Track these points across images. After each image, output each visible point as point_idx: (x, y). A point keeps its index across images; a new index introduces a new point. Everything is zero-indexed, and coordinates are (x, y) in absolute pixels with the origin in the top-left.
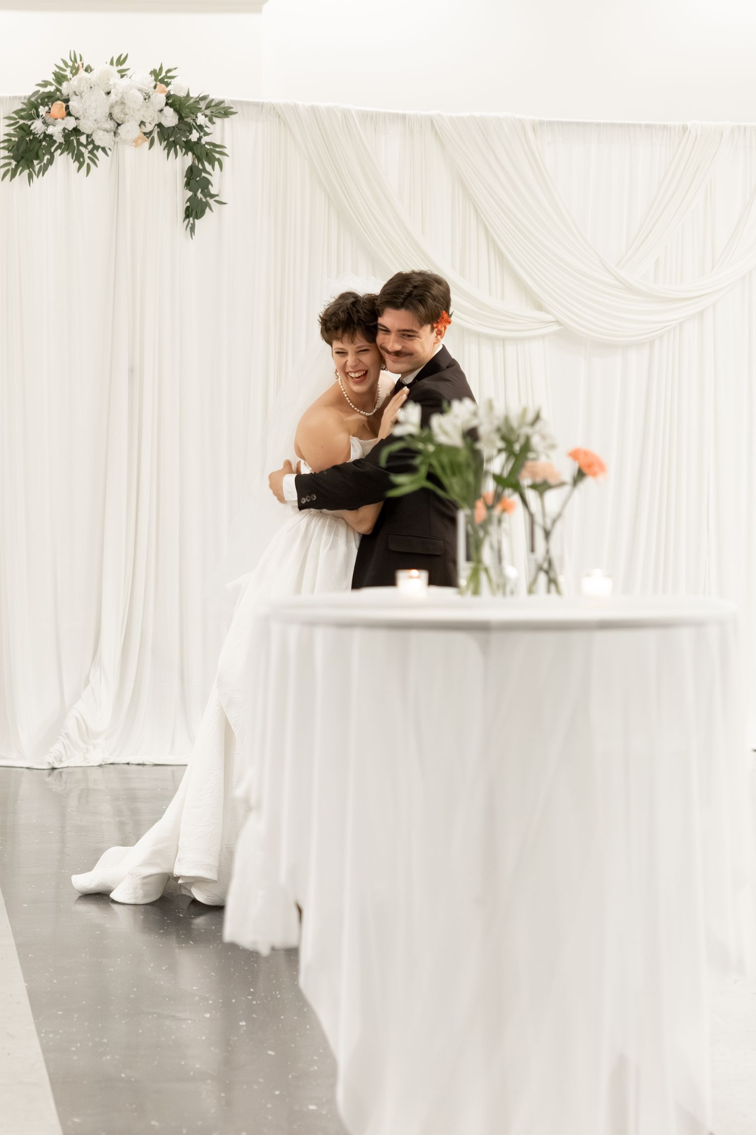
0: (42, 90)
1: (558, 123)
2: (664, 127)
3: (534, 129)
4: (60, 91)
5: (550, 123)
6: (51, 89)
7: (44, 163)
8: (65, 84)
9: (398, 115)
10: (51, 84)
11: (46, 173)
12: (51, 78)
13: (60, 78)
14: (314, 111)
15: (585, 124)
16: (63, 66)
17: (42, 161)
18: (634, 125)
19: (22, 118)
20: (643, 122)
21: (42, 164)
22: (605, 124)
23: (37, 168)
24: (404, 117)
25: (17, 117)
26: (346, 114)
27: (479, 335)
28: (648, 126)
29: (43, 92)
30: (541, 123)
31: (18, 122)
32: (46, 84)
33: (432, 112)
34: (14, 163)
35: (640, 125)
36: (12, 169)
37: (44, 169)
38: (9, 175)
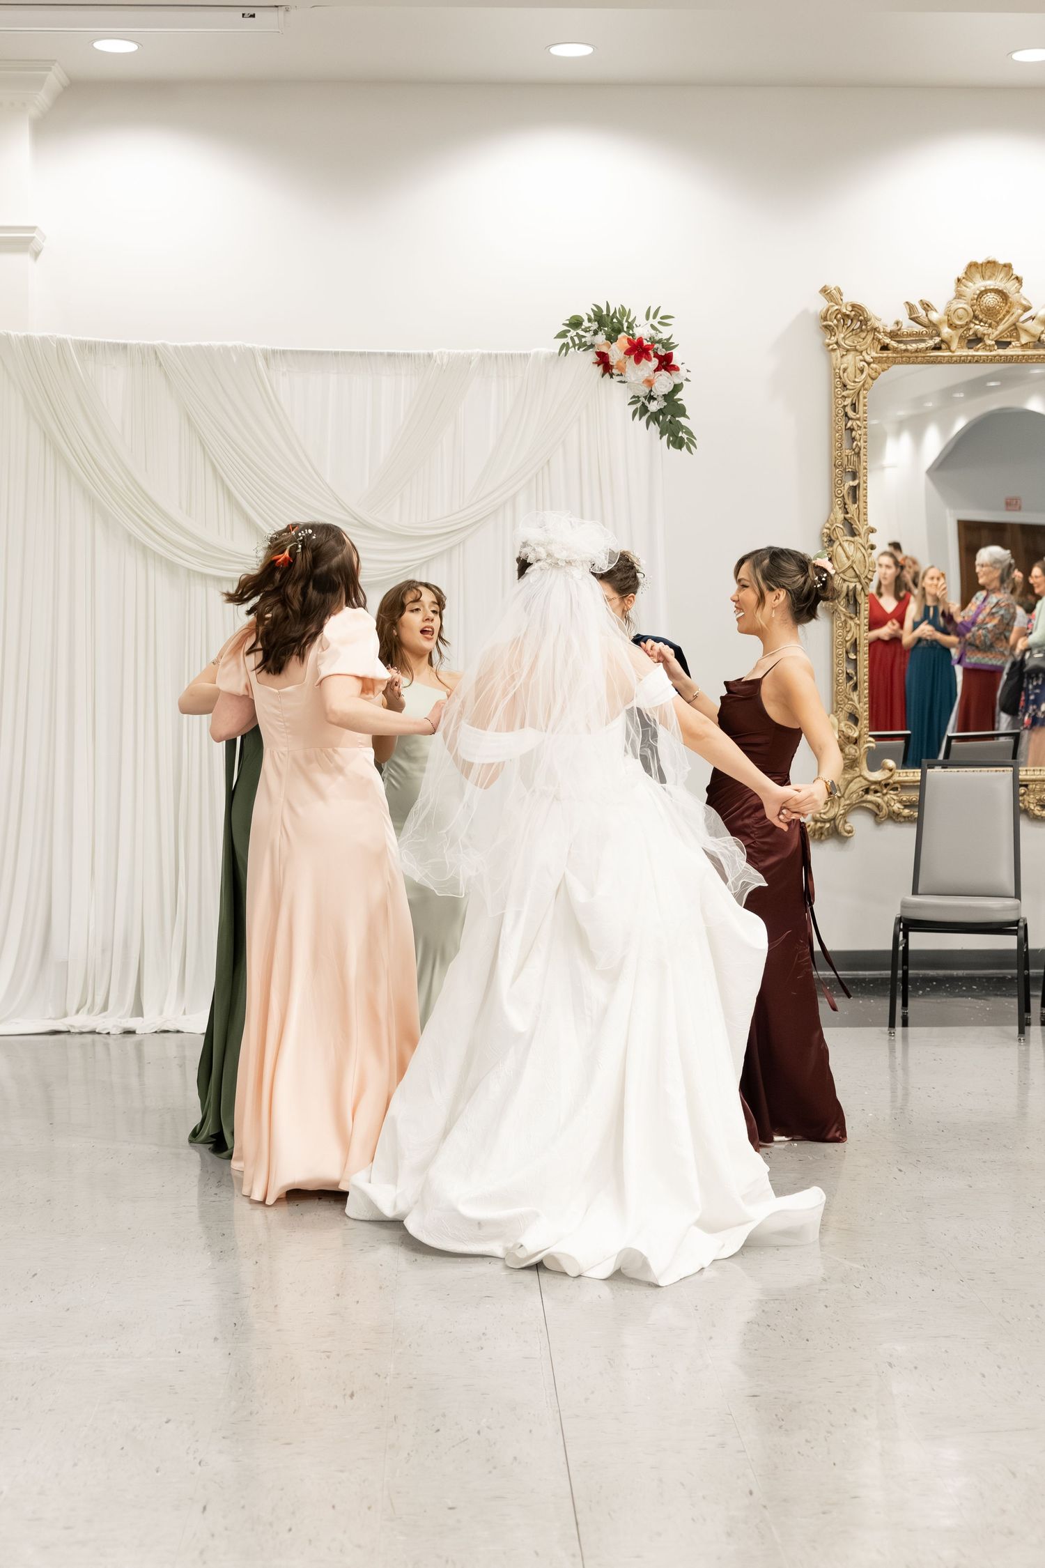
1: (292, 352)
2: (409, 355)
3: (266, 359)
5: (284, 352)
9: (118, 344)
14: (28, 341)
15: (320, 353)
18: (375, 354)
20: (386, 351)
22: (343, 353)
24: (125, 347)
26: (61, 344)
27: (204, 576)
28: (390, 355)
30: (274, 352)
33: (156, 342)
35: (382, 354)
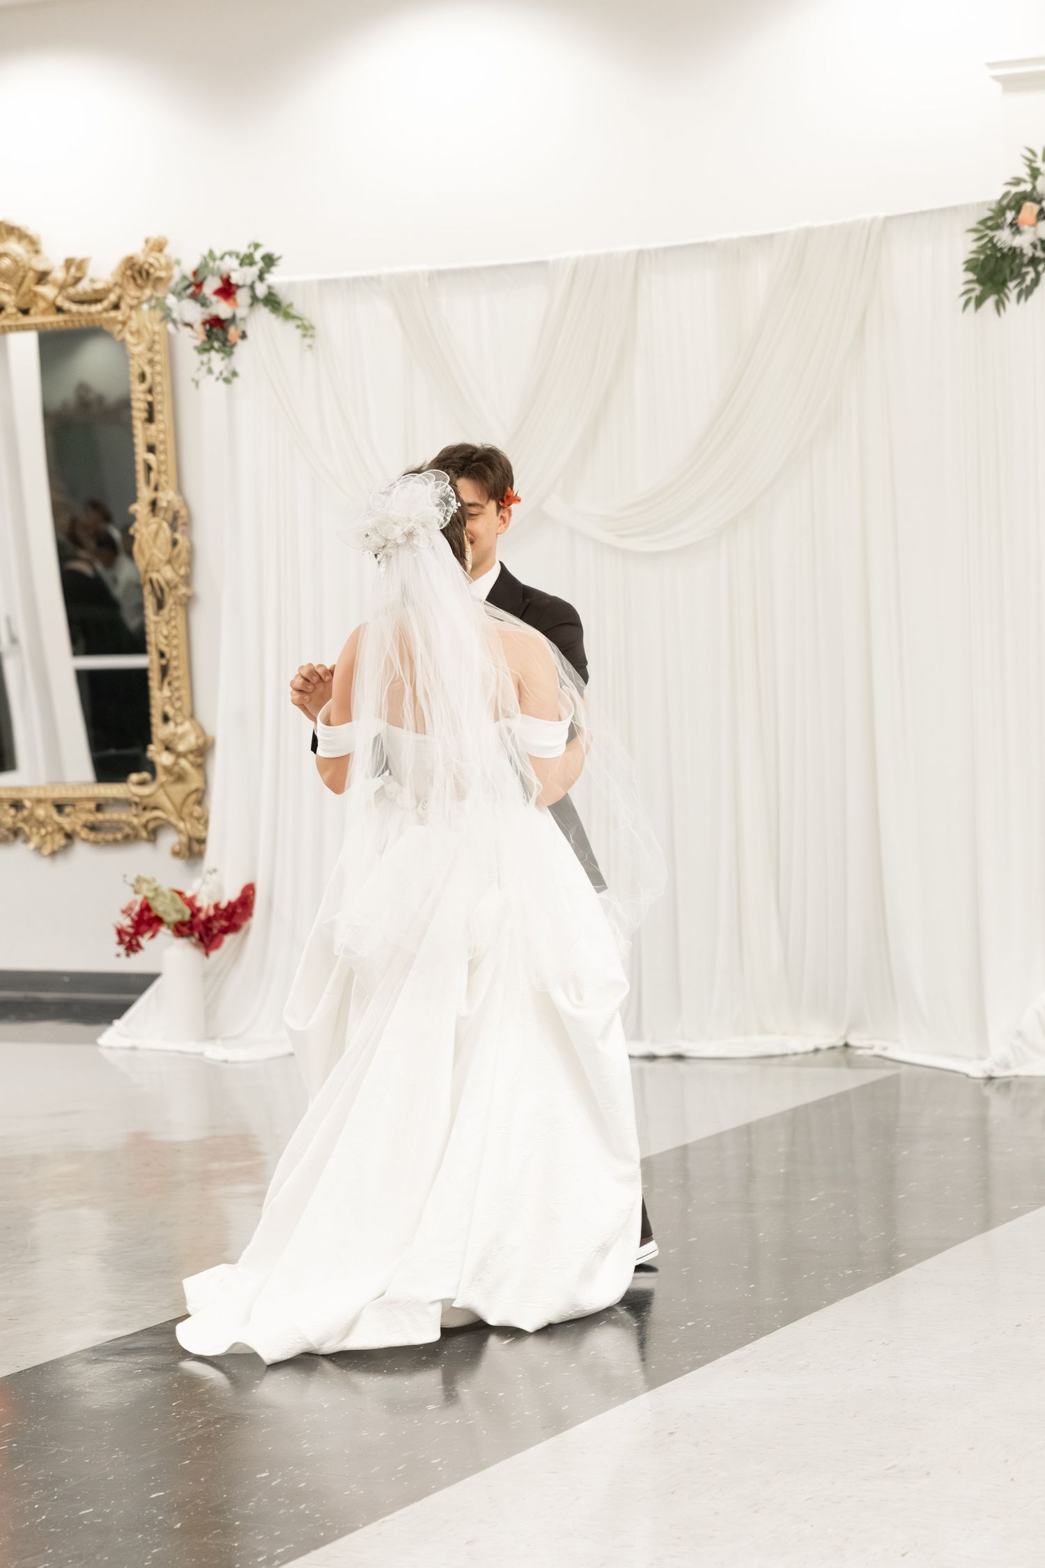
0: (1014, 190)
4: (1034, 188)
6: (1027, 187)
7: (1027, 286)
8: (1040, 178)
10: (1025, 181)
11: (1031, 298)
12: (1024, 172)
13: (1035, 173)
16: (1030, 155)
17: (1023, 280)
19: (991, 228)
21: (1024, 286)
23: (1015, 292)
25: (982, 227)
29: (1016, 194)
31: (986, 235)
32: (1018, 181)
34: (978, 289)
36: (977, 297)
37: (1026, 292)
38: (972, 305)
